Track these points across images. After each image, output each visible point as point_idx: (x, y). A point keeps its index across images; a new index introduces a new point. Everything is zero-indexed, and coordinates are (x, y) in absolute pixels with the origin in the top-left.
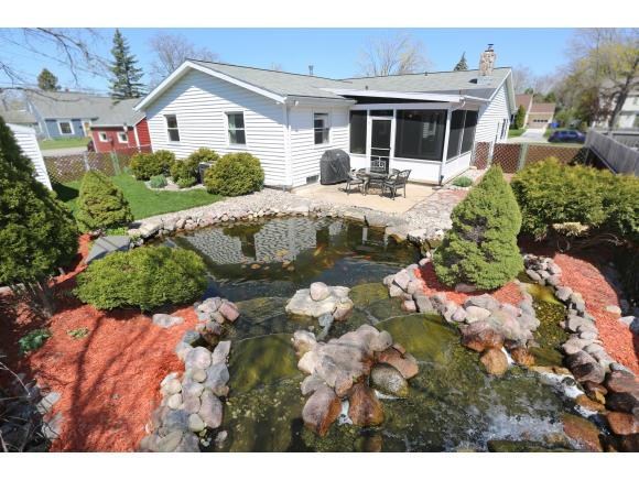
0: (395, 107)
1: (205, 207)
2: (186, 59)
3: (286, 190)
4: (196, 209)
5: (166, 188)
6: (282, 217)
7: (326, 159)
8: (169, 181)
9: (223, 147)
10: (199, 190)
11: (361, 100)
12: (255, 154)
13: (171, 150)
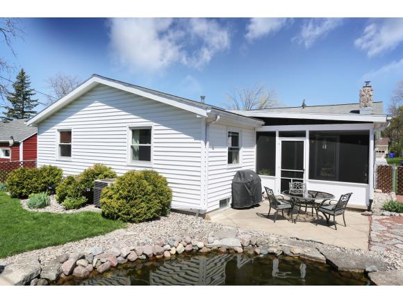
0: (307, 128)
1: (101, 238)
2: (94, 75)
3: (200, 215)
4: (90, 240)
5: (48, 209)
6: (207, 254)
7: (239, 180)
8: (53, 200)
9: (122, 163)
10: (89, 213)
11: (269, 121)
12: (163, 173)
13: (59, 165)
